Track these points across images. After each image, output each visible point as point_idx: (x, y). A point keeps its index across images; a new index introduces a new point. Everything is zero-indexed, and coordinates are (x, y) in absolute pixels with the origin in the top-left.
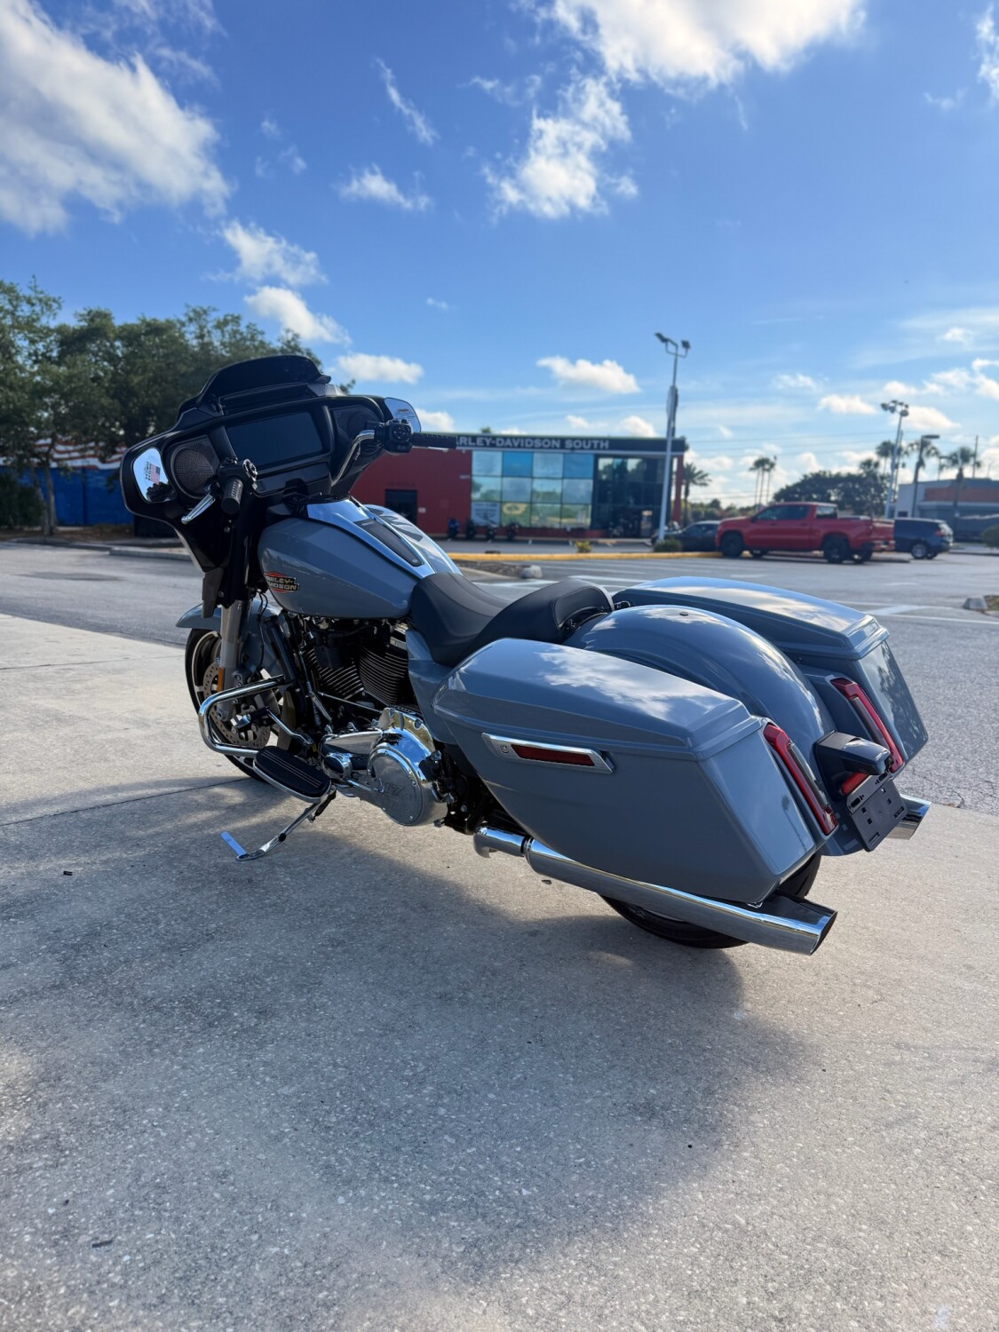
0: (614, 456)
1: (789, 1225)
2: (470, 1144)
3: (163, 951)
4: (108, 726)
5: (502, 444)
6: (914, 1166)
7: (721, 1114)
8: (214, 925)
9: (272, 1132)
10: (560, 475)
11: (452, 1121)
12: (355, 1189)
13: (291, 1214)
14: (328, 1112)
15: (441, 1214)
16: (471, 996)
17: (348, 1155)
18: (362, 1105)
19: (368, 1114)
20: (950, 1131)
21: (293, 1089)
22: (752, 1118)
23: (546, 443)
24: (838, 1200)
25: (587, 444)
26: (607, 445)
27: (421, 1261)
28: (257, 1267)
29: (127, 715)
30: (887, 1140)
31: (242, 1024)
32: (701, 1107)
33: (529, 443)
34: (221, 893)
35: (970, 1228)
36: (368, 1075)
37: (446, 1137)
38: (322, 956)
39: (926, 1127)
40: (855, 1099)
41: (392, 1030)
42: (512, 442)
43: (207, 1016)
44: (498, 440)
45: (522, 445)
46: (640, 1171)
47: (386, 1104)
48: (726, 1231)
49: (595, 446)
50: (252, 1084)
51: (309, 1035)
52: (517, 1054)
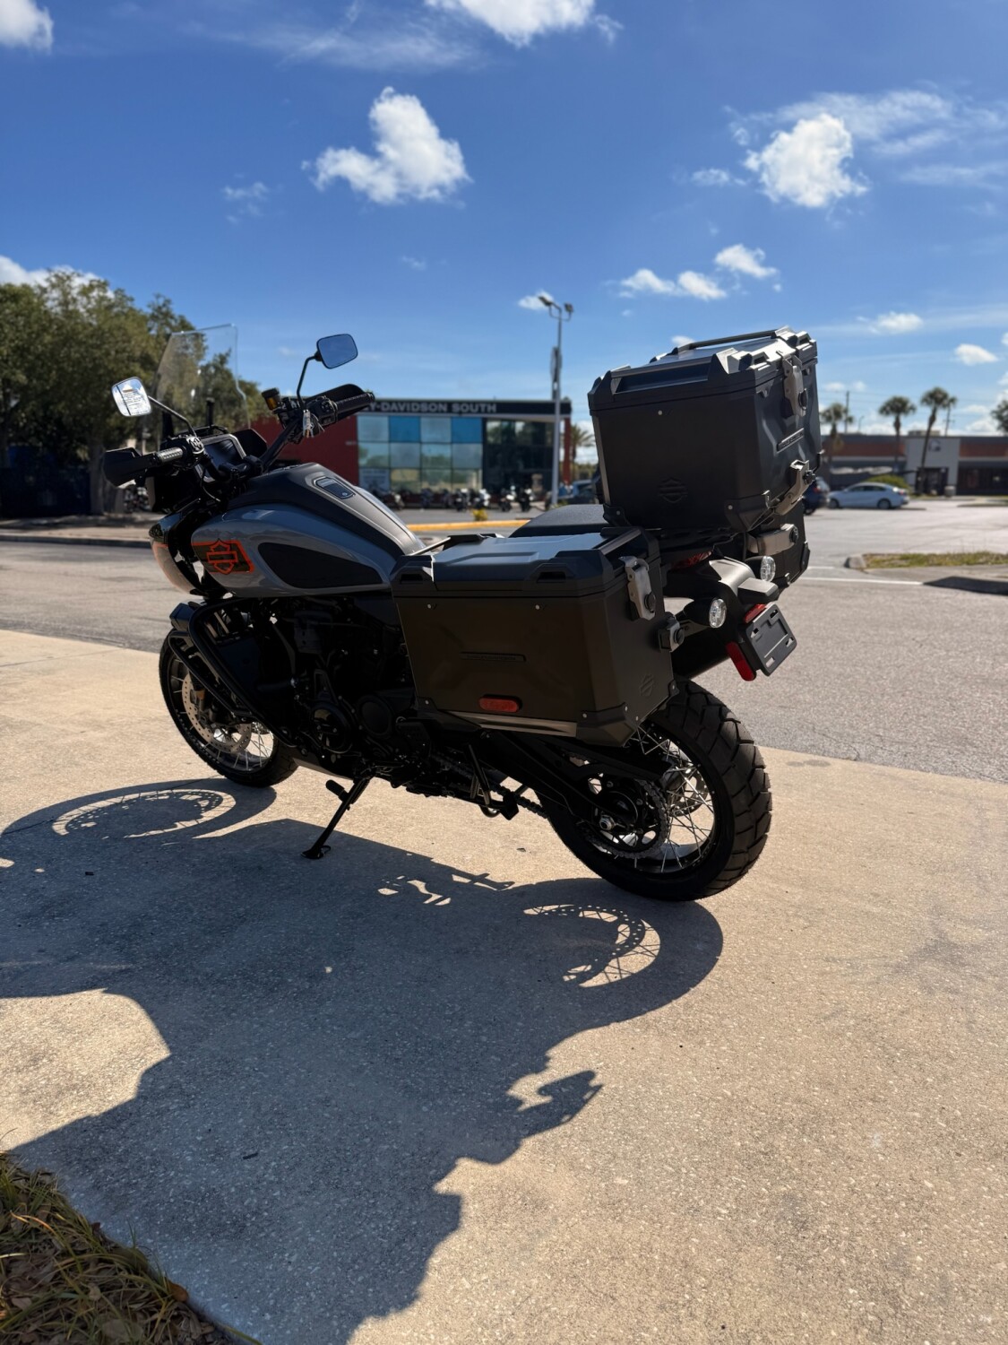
0: (502, 420)
1: (763, 1092)
2: (512, 1060)
3: (206, 935)
4: (63, 730)
5: (388, 409)
6: (847, 1044)
7: (701, 1022)
8: (242, 909)
9: (353, 1066)
10: (449, 440)
11: (494, 1045)
12: (433, 1100)
13: (390, 1122)
14: (394, 1048)
15: (505, 1111)
16: (482, 949)
17: (420, 1077)
18: (419, 1039)
19: (425, 1046)
20: (871, 1017)
21: (358, 1034)
22: (724, 1022)
23: (433, 407)
24: (796, 1073)
25: (474, 408)
26: (494, 408)
27: (499, 1144)
28: (377, 1159)
29: (77, 717)
30: (827, 1028)
31: (298, 987)
32: (684, 1018)
33: (415, 407)
34: (237, 881)
35: (891, 1082)
36: (416, 1017)
37: (493, 1057)
38: (347, 927)
39: (854, 1017)
40: (800, 1001)
41: (426, 981)
42: (398, 408)
43: (266, 984)
44: (383, 404)
45: (408, 409)
46: (646, 1067)
47: (438, 1037)
48: (718, 1101)
49: (483, 410)
50: (325, 1033)
51: (358, 991)
52: (532, 990)
